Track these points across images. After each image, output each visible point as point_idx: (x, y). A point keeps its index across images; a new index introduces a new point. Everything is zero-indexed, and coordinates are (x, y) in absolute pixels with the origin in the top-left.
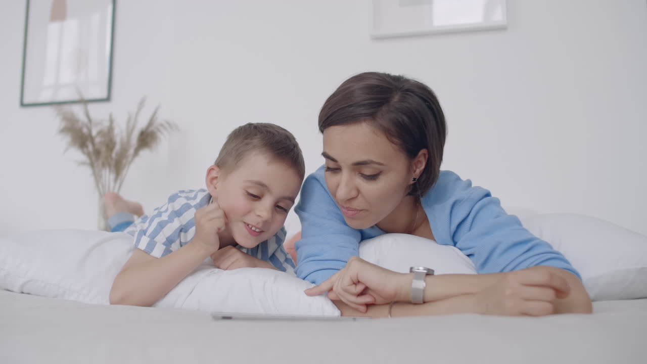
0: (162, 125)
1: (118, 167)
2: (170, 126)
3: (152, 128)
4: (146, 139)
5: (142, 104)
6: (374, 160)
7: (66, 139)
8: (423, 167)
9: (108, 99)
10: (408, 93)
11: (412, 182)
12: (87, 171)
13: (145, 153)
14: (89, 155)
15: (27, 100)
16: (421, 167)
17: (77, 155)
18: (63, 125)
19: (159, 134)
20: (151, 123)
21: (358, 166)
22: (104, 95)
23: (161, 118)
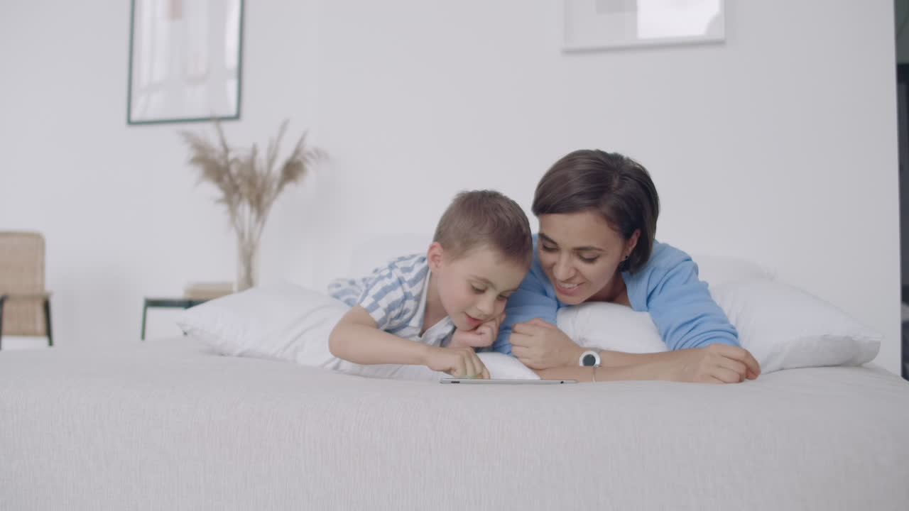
0: (309, 154)
1: (259, 202)
2: (319, 154)
3: (299, 158)
4: (292, 170)
5: (284, 127)
6: (596, 246)
7: (197, 171)
8: (635, 245)
9: (237, 117)
10: (625, 177)
11: (624, 259)
12: (223, 208)
13: (289, 187)
14: (224, 188)
15: (136, 116)
16: (633, 244)
17: (213, 191)
18: (192, 154)
19: (307, 166)
20: (297, 152)
21: (579, 252)
22: (232, 111)
23: (309, 145)
